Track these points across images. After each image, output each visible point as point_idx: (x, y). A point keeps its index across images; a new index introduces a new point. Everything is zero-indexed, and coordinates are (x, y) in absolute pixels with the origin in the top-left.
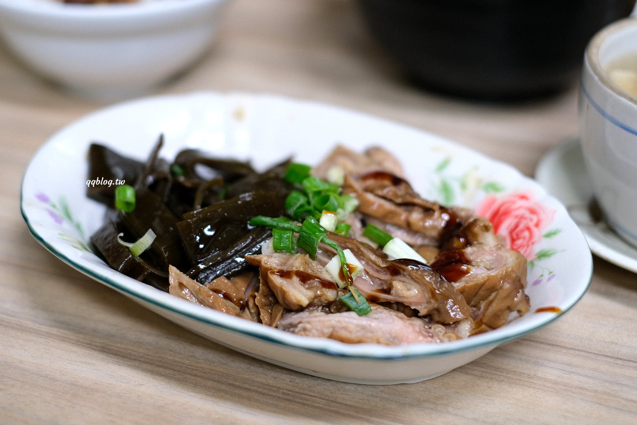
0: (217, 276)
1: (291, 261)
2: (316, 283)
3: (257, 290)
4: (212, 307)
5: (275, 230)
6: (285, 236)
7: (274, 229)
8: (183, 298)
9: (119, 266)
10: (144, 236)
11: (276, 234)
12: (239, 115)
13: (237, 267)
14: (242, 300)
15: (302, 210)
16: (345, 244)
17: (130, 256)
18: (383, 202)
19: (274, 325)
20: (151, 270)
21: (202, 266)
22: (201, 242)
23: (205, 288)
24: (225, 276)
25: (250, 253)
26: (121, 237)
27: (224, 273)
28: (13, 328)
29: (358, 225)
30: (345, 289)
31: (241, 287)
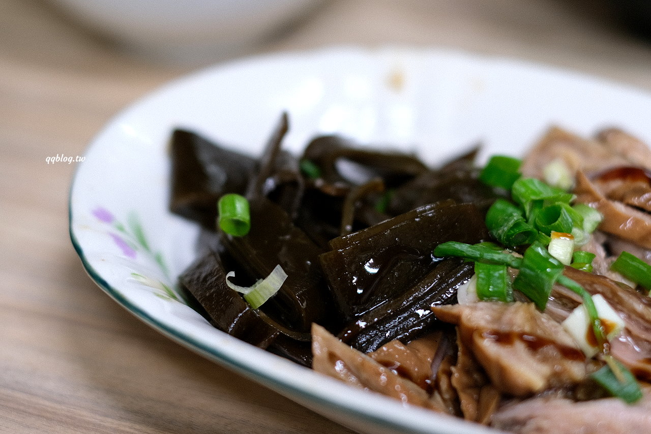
0: (386, 341)
1: (508, 316)
2: (550, 351)
3: (453, 361)
4: (385, 392)
5: (479, 264)
6: (497, 274)
7: (476, 263)
8: (335, 376)
9: (229, 325)
10: (269, 277)
11: (481, 271)
12: (395, 82)
13: (418, 325)
14: (428, 378)
15: (517, 231)
16: (591, 285)
17: (247, 309)
18: (639, 215)
19: (486, 420)
20: (280, 330)
21: (362, 324)
22: (360, 284)
23: (369, 360)
24: (401, 340)
25: (438, 302)
26: (230, 278)
27: (397, 334)
28: (60, 422)
29: (601, 252)
30: (595, 359)
31: (425, 356)
